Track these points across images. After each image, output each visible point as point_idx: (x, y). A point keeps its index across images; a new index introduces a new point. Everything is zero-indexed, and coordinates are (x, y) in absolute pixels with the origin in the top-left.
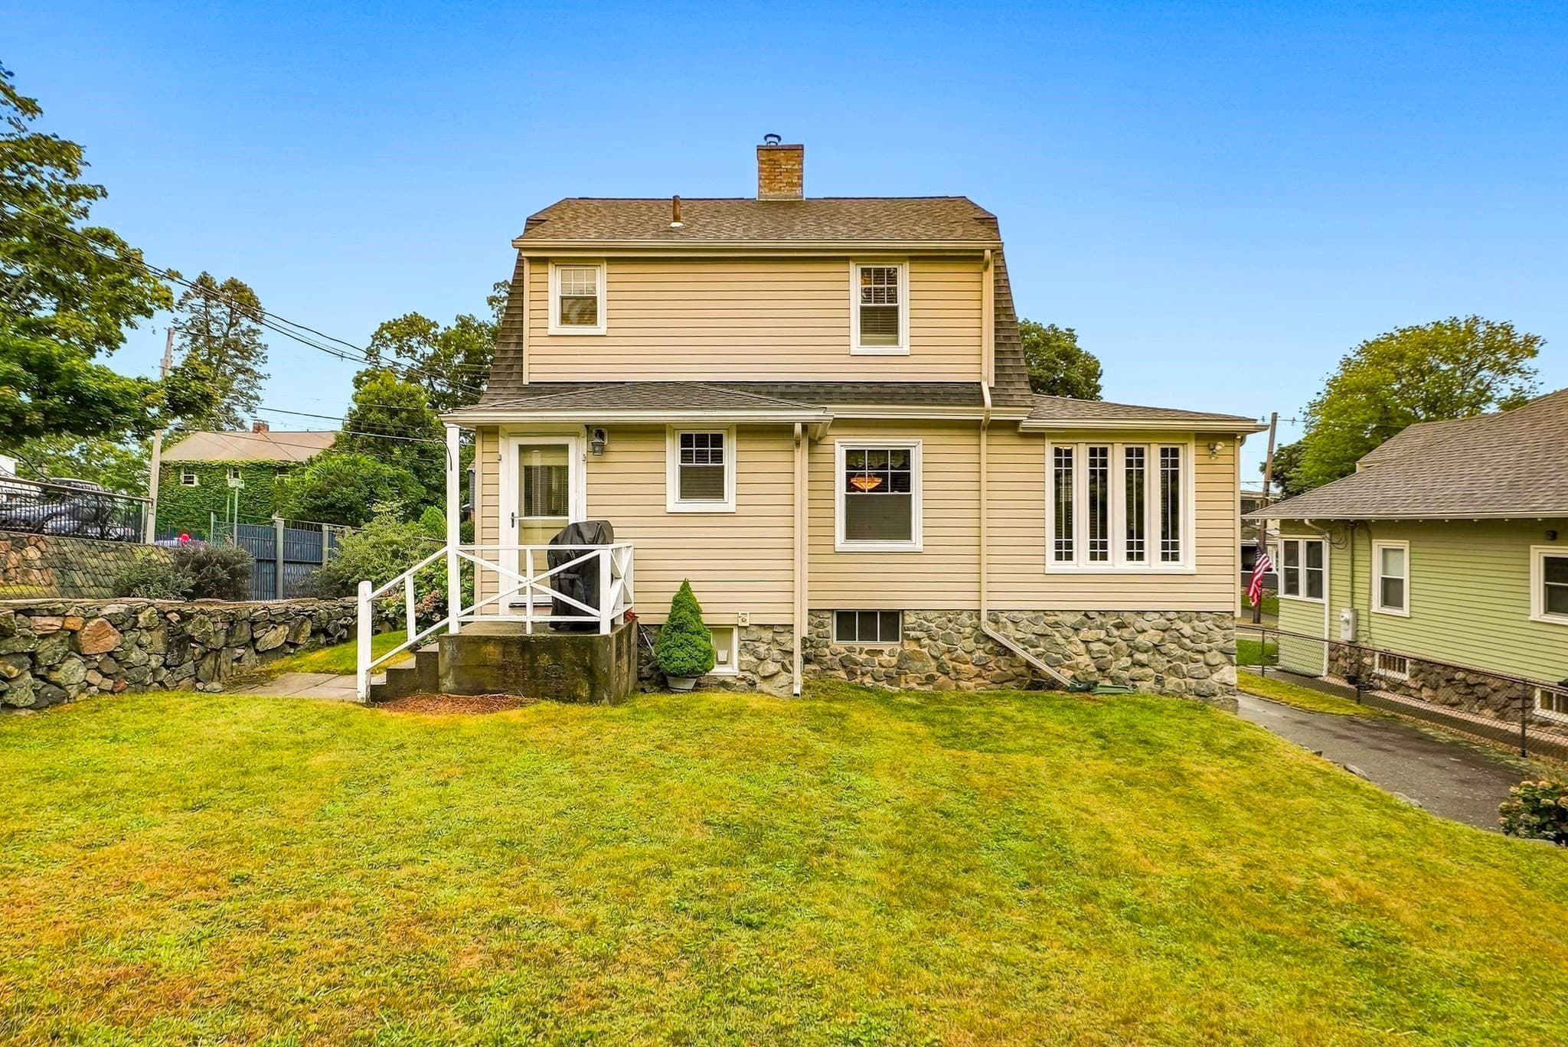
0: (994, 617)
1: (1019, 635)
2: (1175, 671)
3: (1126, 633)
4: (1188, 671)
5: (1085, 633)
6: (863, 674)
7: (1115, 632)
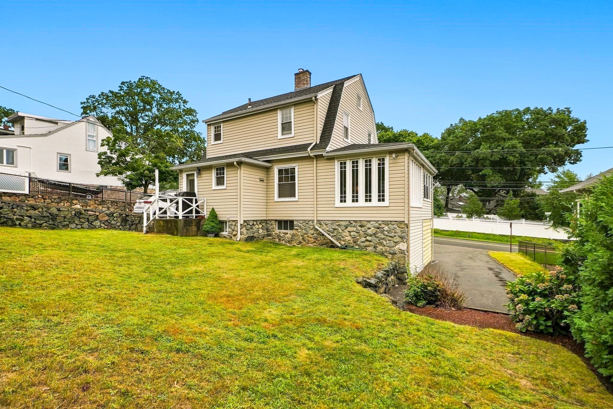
0: (319, 222)
1: (328, 229)
2: (381, 244)
3: (363, 229)
4: (386, 244)
5: (349, 229)
6: (283, 240)
7: (360, 228)
